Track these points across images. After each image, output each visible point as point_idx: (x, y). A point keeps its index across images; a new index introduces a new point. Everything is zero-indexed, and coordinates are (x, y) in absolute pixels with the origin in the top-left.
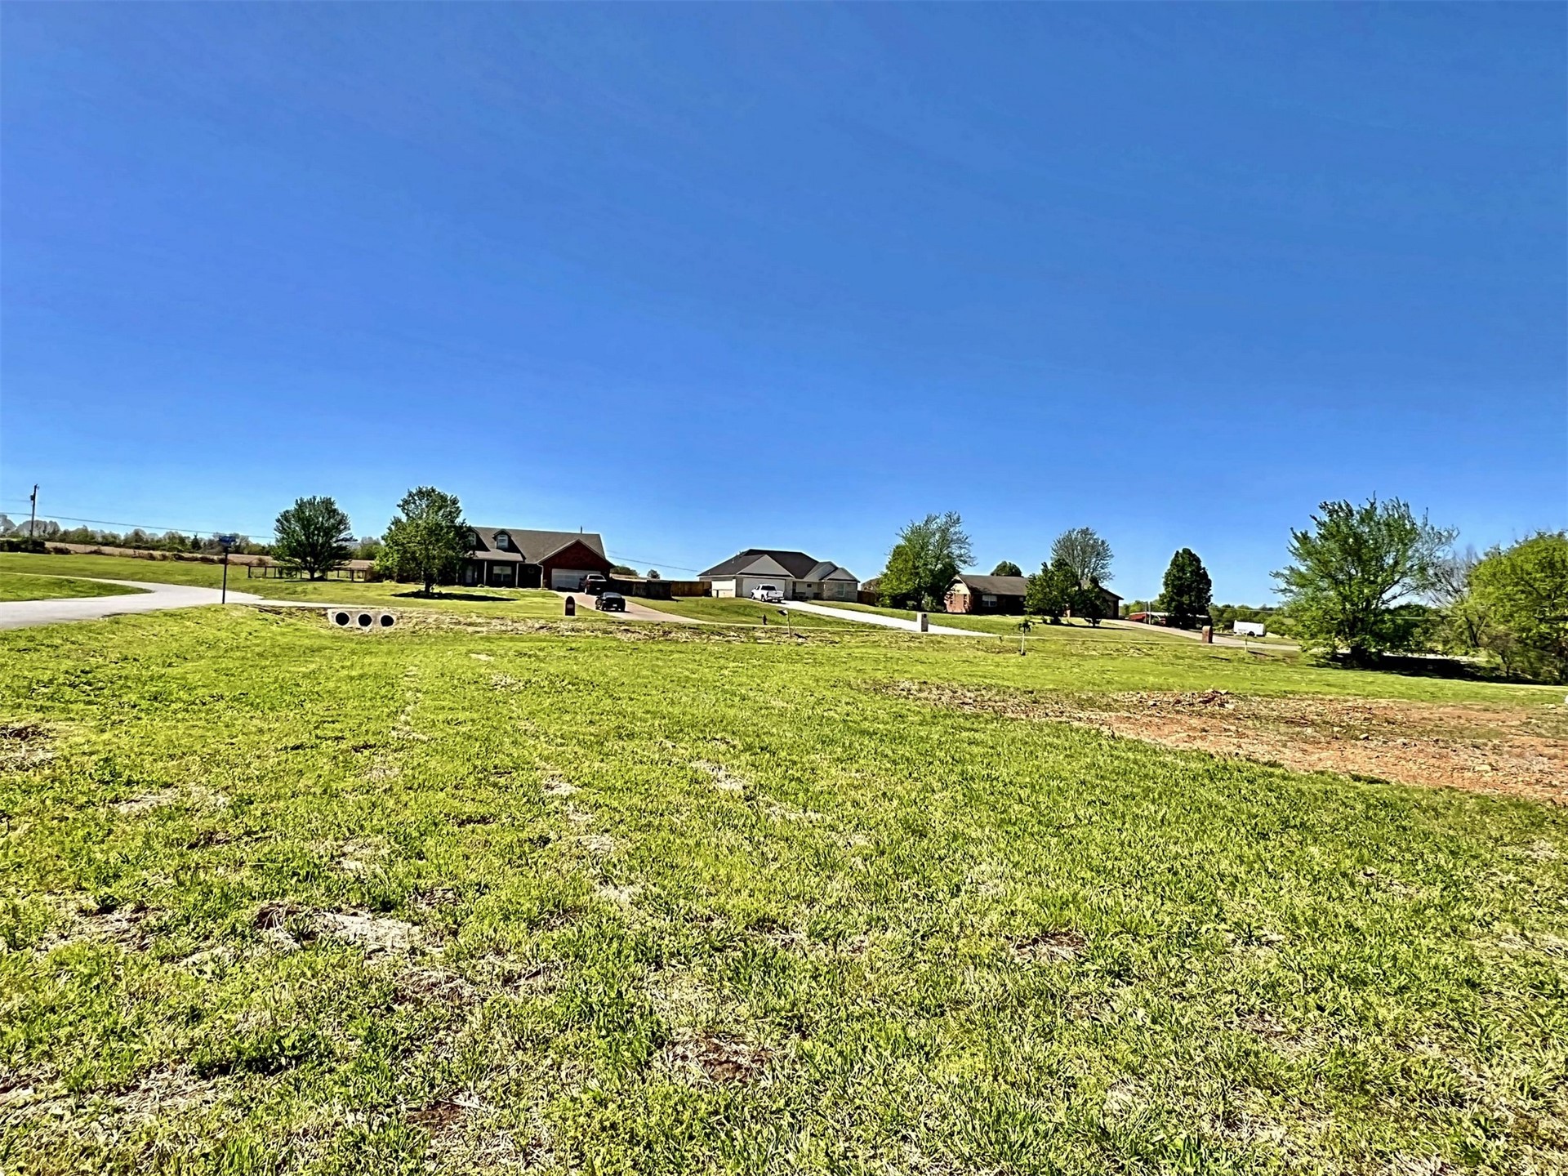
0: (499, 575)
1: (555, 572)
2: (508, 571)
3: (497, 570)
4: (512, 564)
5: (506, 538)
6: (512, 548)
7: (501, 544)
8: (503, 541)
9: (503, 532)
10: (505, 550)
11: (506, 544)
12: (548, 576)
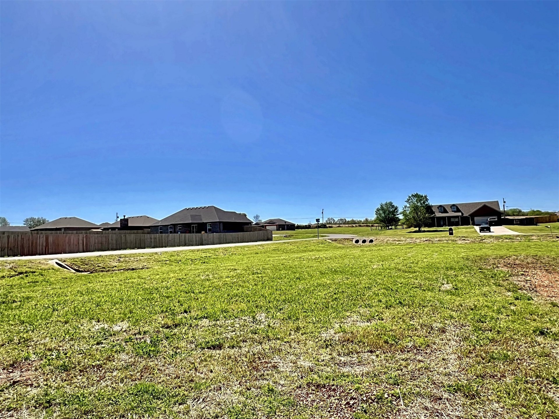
0: (453, 222)
1: (476, 218)
2: (457, 220)
3: (452, 220)
4: (457, 217)
5: (455, 207)
6: (458, 211)
7: (453, 210)
8: (454, 208)
9: (454, 205)
10: (455, 212)
11: (455, 210)
12: (473, 220)
